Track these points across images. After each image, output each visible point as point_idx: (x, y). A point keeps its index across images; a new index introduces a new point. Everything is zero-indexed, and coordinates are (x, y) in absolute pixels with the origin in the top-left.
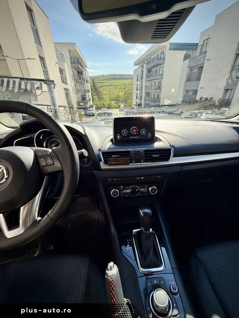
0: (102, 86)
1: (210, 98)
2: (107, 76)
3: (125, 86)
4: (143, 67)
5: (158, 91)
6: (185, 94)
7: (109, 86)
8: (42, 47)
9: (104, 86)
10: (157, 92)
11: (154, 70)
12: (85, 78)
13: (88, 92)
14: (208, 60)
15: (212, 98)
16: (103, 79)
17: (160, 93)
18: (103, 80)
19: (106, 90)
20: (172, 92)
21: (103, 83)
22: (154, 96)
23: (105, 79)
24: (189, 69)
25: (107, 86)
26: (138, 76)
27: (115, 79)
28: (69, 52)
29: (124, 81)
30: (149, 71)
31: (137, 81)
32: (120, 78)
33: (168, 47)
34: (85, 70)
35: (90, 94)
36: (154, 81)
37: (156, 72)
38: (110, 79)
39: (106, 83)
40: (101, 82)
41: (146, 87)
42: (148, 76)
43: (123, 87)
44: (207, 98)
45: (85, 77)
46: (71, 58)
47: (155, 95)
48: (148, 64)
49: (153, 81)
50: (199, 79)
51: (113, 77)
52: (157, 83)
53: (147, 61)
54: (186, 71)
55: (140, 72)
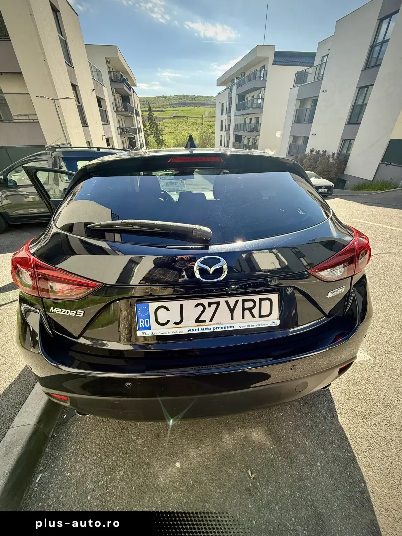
0: (162, 118)
1: (323, 151)
2: (170, 98)
3: (202, 118)
4: (231, 90)
5: (255, 133)
6: (291, 142)
7: (174, 117)
8: (74, 68)
9: (166, 118)
10: (253, 136)
11: (249, 97)
12: (134, 107)
13: (139, 132)
14: (323, 91)
15: (326, 151)
16: (164, 104)
17: (258, 137)
18: (163, 106)
19: (168, 125)
20: (277, 136)
21: (163, 111)
22: (248, 142)
23: (167, 105)
24: (299, 102)
25: (171, 118)
26: (223, 104)
27: (184, 104)
28: (107, 62)
29: (201, 109)
30: (241, 97)
31: (222, 114)
32: (194, 104)
33: (272, 60)
34: (133, 92)
35: (142, 134)
36: (249, 116)
37: (252, 101)
38: (175, 104)
39: (171, 112)
40: (160, 109)
41: (236, 125)
42: (238, 108)
43: (199, 121)
44: (319, 151)
45: (134, 105)
46: (109, 72)
47: (251, 140)
48: (239, 85)
49: (246, 116)
50: (311, 121)
51: (180, 101)
52: (253, 121)
53: (237, 81)
54: (294, 106)
55: (227, 100)
